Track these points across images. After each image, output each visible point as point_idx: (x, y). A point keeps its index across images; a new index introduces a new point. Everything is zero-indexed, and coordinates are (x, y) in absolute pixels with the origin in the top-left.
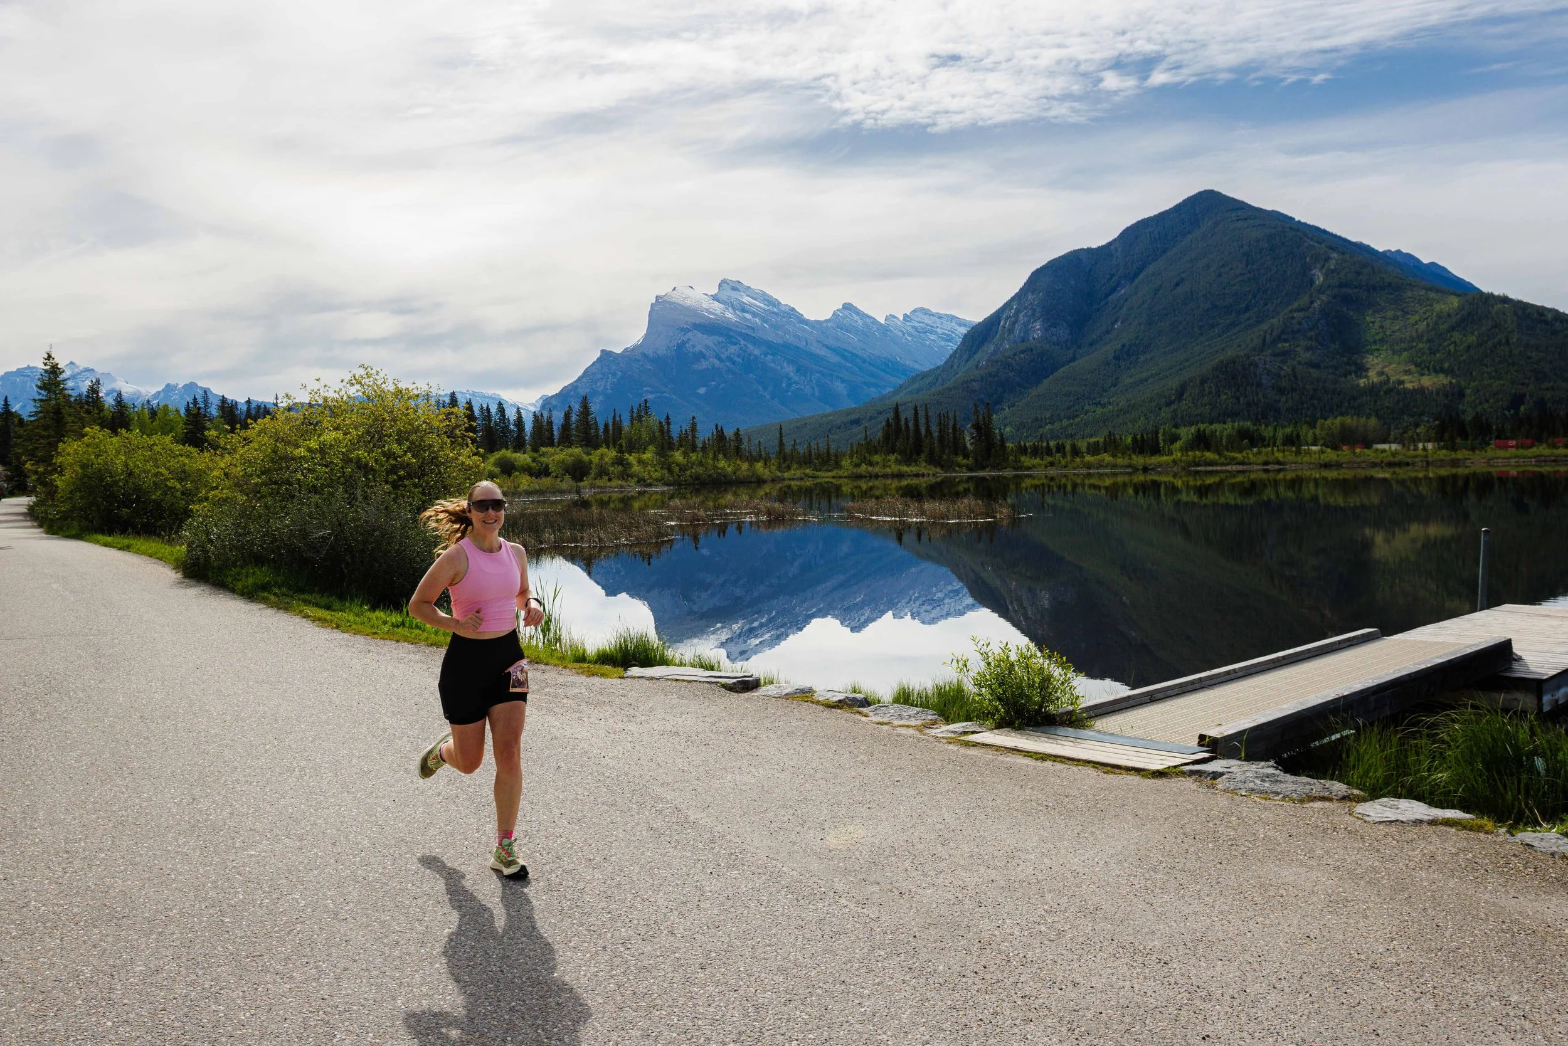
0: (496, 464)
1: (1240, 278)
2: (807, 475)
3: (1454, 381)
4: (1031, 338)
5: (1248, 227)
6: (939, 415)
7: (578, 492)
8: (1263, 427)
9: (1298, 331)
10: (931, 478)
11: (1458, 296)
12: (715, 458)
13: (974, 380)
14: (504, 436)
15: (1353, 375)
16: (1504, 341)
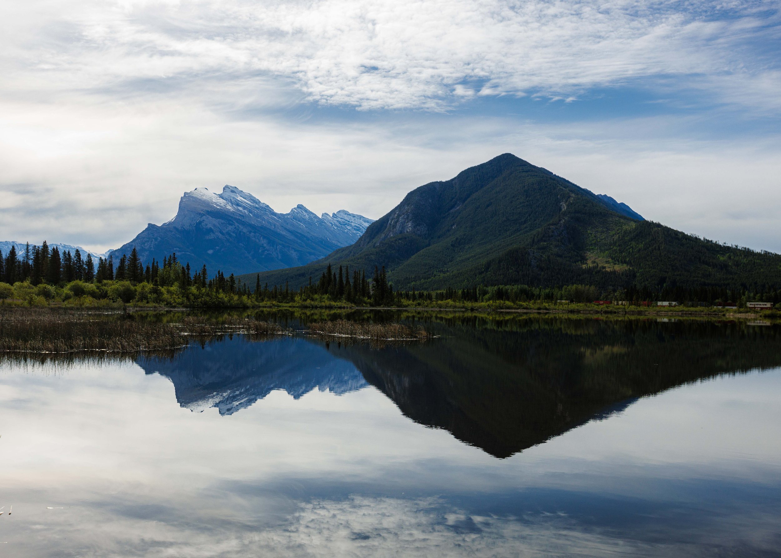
0: (71, 289)
1: (522, 205)
2: (274, 305)
3: (631, 268)
4: (405, 232)
5: (528, 176)
6: (355, 272)
7: (125, 309)
8: (534, 288)
9: (552, 236)
10: (348, 309)
11: (635, 222)
12: (217, 291)
13: (371, 254)
14: (80, 271)
15: (579, 262)
16: (657, 248)
